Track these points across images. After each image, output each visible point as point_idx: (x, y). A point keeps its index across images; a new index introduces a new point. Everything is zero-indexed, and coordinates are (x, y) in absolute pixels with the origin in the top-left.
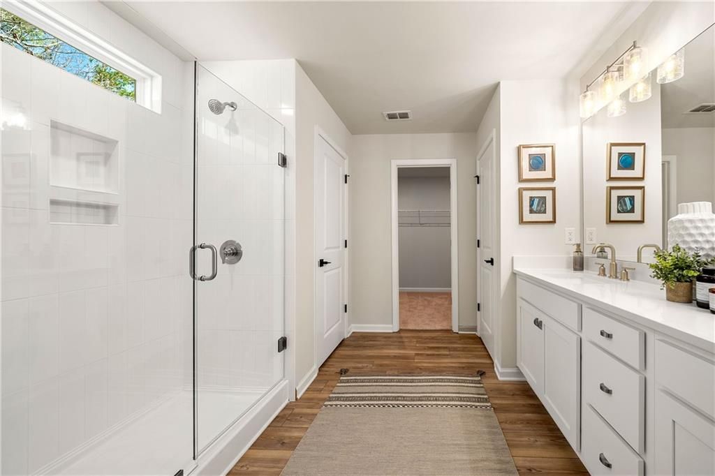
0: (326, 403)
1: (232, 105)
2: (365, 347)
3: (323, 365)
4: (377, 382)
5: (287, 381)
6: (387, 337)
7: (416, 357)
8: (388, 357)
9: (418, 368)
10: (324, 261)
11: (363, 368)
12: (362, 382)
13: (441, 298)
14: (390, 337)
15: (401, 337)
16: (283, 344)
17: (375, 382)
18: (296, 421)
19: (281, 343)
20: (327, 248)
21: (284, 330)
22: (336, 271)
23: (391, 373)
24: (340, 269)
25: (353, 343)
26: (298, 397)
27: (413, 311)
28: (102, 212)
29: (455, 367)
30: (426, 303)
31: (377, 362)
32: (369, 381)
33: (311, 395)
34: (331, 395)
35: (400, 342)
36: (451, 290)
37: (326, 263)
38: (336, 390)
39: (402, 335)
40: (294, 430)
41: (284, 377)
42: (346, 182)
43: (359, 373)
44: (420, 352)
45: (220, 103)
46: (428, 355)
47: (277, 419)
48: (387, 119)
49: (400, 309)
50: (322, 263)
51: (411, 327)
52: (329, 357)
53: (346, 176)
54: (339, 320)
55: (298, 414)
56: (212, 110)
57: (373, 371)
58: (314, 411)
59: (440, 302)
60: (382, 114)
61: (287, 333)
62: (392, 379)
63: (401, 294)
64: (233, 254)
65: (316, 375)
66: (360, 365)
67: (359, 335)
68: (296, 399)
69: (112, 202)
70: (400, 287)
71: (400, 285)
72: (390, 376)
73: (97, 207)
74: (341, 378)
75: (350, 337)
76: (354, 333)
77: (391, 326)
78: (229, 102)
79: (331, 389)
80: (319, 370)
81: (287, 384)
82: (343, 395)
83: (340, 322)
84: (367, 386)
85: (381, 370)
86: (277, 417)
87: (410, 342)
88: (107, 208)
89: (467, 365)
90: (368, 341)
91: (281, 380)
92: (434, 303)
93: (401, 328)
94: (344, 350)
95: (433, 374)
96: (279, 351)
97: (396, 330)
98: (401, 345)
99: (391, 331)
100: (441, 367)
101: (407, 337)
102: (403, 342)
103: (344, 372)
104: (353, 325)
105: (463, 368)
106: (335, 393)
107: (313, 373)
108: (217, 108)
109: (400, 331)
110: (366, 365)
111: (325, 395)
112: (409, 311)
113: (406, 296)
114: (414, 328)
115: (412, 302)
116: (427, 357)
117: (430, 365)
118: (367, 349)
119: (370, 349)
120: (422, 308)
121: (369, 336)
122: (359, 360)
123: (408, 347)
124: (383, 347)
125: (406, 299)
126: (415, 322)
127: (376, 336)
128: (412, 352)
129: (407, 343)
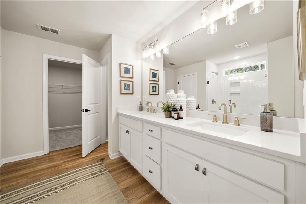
6: (39, 160)
7: (63, 164)
9: (65, 169)
11: (17, 184)
14: (41, 158)
15: (51, 156)
27: (58, 140)
29: (89, 161)
30: (68, 134)
31: (32, 175)
35: (50, 159)
39: (52, 154)
44: (66, 160)
51: (57, 149)
62: (46, 181)
66: (15, 183)
70: (49, 128)
75: (2, 167)
77: (43, 151)
87: (58, 157)
89: (95, 158)
92: (73, 134)
93: (51, 151)
95: (75, 168)
97: (47, 153)
99: (43, 155)
100: (80, 163)
101: (55, 155)
102: (52, 158)
104: (3, 160)
109: (50, 153)
110: (20, 181)
112: (56, 140)
113: (53, 133)
114: (61, 149)
115: (58, 135)
116: (71, 161)
117: (73, 165)
118: (21, 171)
119: (23, 170)
120: (65, 137)
121: (22, 162)
122: (12, 180)
123: (56, 160)
124: (35, 166)
125: (53, 134)
126: (61, 146)
127: (29, 161)
128: (60, 162)
129: (56, 158)
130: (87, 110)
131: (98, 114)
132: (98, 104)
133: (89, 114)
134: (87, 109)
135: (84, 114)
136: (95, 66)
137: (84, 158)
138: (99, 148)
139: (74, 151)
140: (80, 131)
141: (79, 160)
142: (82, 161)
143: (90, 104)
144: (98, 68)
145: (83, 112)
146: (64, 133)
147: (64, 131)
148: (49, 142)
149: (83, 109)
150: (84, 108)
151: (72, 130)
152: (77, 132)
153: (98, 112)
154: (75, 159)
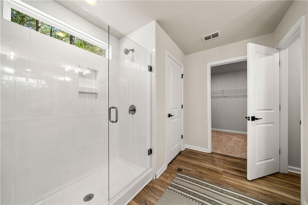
0: (169, 187)
1: (133, 50)
2: (191, 158)
3: (170, 163)
4: (197, 183)
5: (152, 169)
6: (204, 155)
7: (224, 174)
8: (205, 168)
9: (225, 182)
10: (171, 115)
11: (190, 171)
12: (189, 180)
13: (239, 137)
14: (206, 156)
15: (213, 157)
16: (150, 152)
17: (196, 183)
18: (154, 192)
19: (150, 151)
20: (172, 109)
21: (151, 146)
22: (177, 119)
23: (207, 180)
24: (179, 118)
25: (185, 154)
26: (157, 178)
27: (219, 142)
28: (94, 95)
29: (258, 192)
30: (228, 138)
31: (198, 169)
32: (193, 181)
33: (162, 179)
34: (172, 183)
35: (212, 160)
36: (247, 133)
37: (172, 116)
38: (175, 180)
39: (214, 156)
40: (152, 197)
41: (151, 166)
42: (182, 78)
43: (188, 174)
44: (226, 171)
45: (127, 50)
46: (232, 174)
47: (146, 187)
48: (204, 40)
49: (212, 140)
50: (170, 116)
51: (219, 152)
52: (173, 159)
53: (182, 75)
54: (179, 142)
55: (155, 188)
56: (125, 53)
57: (195, 175)
58: (163, 190)
59: (238, 139)
60: (202, 38)
61: (152, 147)
62: (208, 185)
63: (213, 131)
64: (133, 110)
65: (166, 168)
66: (188, 169)
67: (189, 150)
68: (156, 179)
69: (97, 92)
70: (212, 128)
71: (212, 127)
72: (206, 182)
73: (92, 93)
74: (178, 174)
75: (184, 150)
76: (186, 148)
77: (207, 149)
78: (132, 49)
79: (173, 179)
80: (168, 165)
81: (151, 171)
82: (178, 185)
83: (179, 143)
84: (192, 184)
85: (201, 176)
86: (147, 186)
87: (219, 162)
88: (96, 94)
89: (270, 193)
90: (193, 155)
91: (150, 168)
92: (233, 140)
93: (213, 151)
94: (181, 157)
95: (238, 191)
96: (148, 155)
97: (210, 152)
98: (213, 162)
99: (207, 152)
100: (244, 187)
101: (216, 158)
102: (214, 161)
103: (180, 170)
104: (186, 145)
105: (266, 195)
106: (174, 182)
107: (164, 167)
108: (127, 52)
109: (212, 153)
110: (191, 169)
111: (169, 182)
112: (218, 142)
113: (215, 133)
114: (221, 153)
115: (219, 137)
116: (232, 176)
117: (235, 183)
118: (193, 160)
119: (194, 160)
120: (225, 141)
121: (194, 152)
122: (188, 165)
123: (217, 165)
124: (201, 160)
125: (215, 135)
126: (222, 150)
127: (198, 153)
128: (221, 170)
129: (217, 162)
130: (253, 119)
131: (272, 125)
132: (272, 110)
133: (257, 124)
134: (254, 117)
135: (250, 123)
136: (267, 54)
137: (248, 181)
138: (274, 178)
139: (235, 163)
140: (241, 139)
141: (243, 180)
142: (247, 185)
143: (258, 110)
144: (273, 55)
145: (249, 120)
146: (224, 136)
147: (225, 134)
148: (212, 142)
149: (248, 116)
150: (250, 115)
151: (233, 136)
152: (238, 140)
153: (273, 123)
154: (237, 176)
